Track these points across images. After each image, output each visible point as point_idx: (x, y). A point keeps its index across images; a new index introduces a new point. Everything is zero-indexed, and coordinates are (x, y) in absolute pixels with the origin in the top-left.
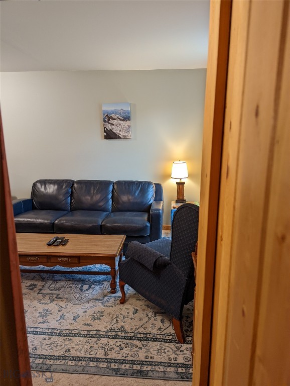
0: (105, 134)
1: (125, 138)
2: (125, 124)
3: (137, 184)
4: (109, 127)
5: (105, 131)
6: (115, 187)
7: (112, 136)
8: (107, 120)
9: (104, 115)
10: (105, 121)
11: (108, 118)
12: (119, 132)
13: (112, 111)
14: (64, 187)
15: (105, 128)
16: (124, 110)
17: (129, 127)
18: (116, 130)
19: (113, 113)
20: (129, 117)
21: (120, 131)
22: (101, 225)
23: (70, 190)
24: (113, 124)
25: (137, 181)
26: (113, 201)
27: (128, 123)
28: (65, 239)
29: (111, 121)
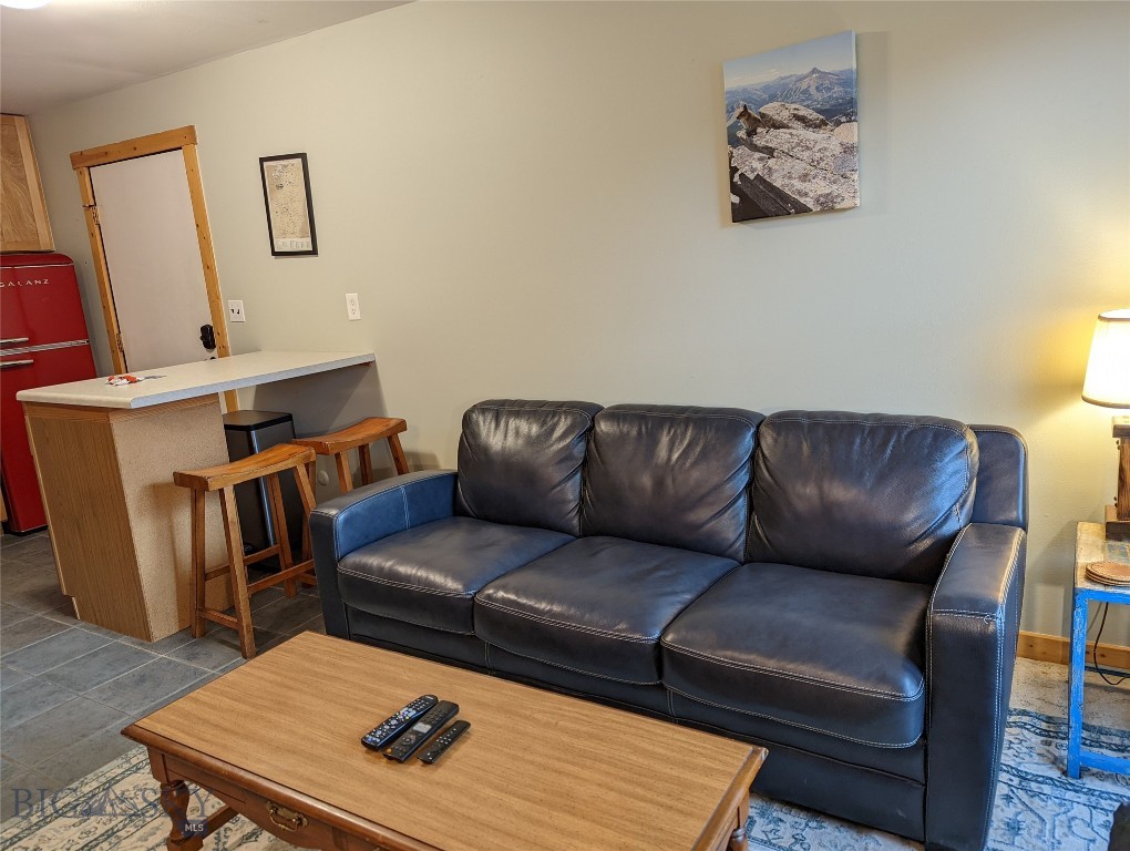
0: (736, 199)
1: (828, 206)
2: (829, 141)
3: (873, 431)
4: (753, 165)
5: (734, 189)
6: (767, 441)
7: (765, 205)
8: (742, 134)
9: (730, 110)
10: (734, 141)
11: (749, 123)
12: (798, 185)
13: (766, 88)
14: (558, 432)
15: (734, 170)
16: (824, 75)
17: (849, 150)
18: (782, 175)
19: (772, 98)
20: (852, 103)
21: (804, 177)
22: (658, 646)
23: (582, 446)
24: (770, 152)
25: (878, 417)
26: (751, 509)
27: (847, 133)
28: (458, 717)
29: (764, 137)
